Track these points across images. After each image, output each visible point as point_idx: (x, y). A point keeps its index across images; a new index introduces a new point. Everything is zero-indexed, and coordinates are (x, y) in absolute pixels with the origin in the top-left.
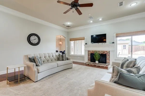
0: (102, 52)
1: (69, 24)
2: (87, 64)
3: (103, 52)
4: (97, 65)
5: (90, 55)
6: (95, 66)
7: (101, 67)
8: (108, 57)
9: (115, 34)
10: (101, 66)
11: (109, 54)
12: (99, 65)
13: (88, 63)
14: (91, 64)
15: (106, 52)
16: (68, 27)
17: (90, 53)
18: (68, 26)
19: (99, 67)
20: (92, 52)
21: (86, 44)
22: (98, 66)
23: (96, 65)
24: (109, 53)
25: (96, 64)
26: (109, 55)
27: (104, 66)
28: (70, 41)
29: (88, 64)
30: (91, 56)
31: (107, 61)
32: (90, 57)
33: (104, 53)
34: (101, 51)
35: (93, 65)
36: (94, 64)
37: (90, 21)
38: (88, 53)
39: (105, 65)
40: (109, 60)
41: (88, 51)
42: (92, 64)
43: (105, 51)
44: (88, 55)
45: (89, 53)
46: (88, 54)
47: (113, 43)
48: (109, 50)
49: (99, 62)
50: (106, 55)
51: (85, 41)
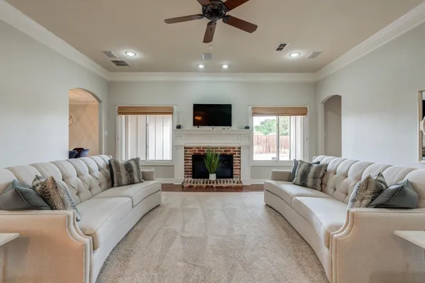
0: (223, 150)
1: (130, 55)
2: (185, 185)
3: (225, 151)
4: (215, 185)
5: (191, 158)
6: (209, 189)
7: (227, 188)
8: (236, 161)
9: (250, 107)
10: (225, 185)
11: (240, 154)
12: (219, 185)
13: (189, 184)
14: (198, 184)
15: (232, 150)
16: (118, 65)
17: (190, 153)
18: (120, 63)
19: (220, 189)
20: (197, 150)
21: (179, 127)
22: (217, 187)
23: (212, 186)
24: (240, 151)
25: (213, 183)
26: (240, 157)
27: (232, 184)
28: (120, 113)
29: (190, 187)
30: (193, 163)
31: (235, 172)
32: (190, 164)
33: (228, 153)
34: (221, 148)
35: (205, 185)
36: (207, 183)
37: (198, 65)
38: (185, 154)
39: (234, 182)
40: (240, 169)
41: (185, 148)
42: (202, 184)
43: (229, 148)
44: (185, 160)
45: (188, 152)
46: (185, 157)
47: (247, 128)
48: (238, 145)
49: (217, 177)
50: (231, 156)
51: (175, 117)
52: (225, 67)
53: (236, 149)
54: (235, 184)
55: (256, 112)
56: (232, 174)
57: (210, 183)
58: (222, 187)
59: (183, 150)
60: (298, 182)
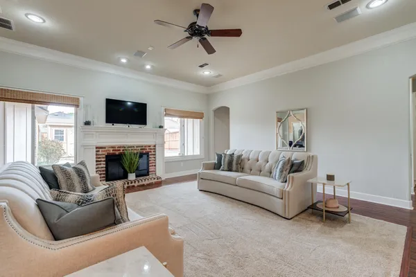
0: (140, 148)
4: (136, 185)
5: (104, 159)
7: (148, 185)
8: (151, 159)
9: (163, 109)
11: (155, 152)
12: (141, 183)
15: (147, 148)
17: (103, 153)
19: (143, 187)
20: (112, 149)
21: (87, 123)
22: (138, 186)
24: (155, 149)
25: (135, 182)
26: (155, 155)
30: (107, 164)
31: (151, 168)
32: (102, 166)
38: (96, 155)
40: (155, 166)
41: (96, 148)
43: (145, 146)
44: (97, 161)
45: (100, 153)
46: (96, 158)
47: (161, 127)
48: (153, 144)
49: (137, 176)
50: (147, 154)
51: (81, 111)
52: (148, 67)
53: (152, 147)
54: (156, 180)
55: (168, 113)
56: (148, 172)
57: (131, 183)
58: (143, 185)
59: (95, 150)
60: (226, 168)
